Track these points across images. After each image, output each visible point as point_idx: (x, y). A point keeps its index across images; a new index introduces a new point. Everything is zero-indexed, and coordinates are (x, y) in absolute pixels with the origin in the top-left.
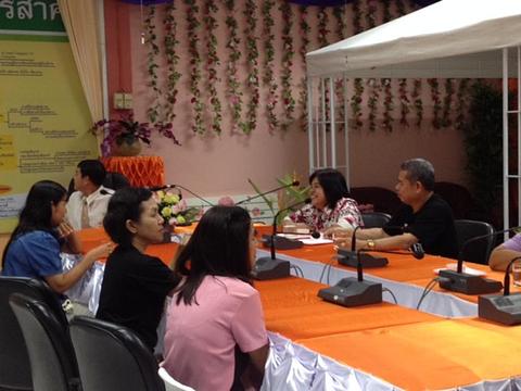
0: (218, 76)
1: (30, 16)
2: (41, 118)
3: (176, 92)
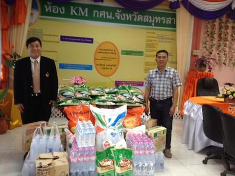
0: (227, 45)
1: (170, 23)
2: (169, 57)
3: (213, 50)
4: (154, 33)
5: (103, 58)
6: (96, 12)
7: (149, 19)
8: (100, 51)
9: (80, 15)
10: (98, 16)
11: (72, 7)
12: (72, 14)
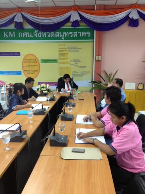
1: (77, 36)
2: (78, 63)
4: (64, 45)
5: (28, 65)
6: (21, 34)
7: (60, 35)
8: (25, 61)
9: (10, 37)
10: (22, 36)
11: (4, 32)
12: (5, 37)
